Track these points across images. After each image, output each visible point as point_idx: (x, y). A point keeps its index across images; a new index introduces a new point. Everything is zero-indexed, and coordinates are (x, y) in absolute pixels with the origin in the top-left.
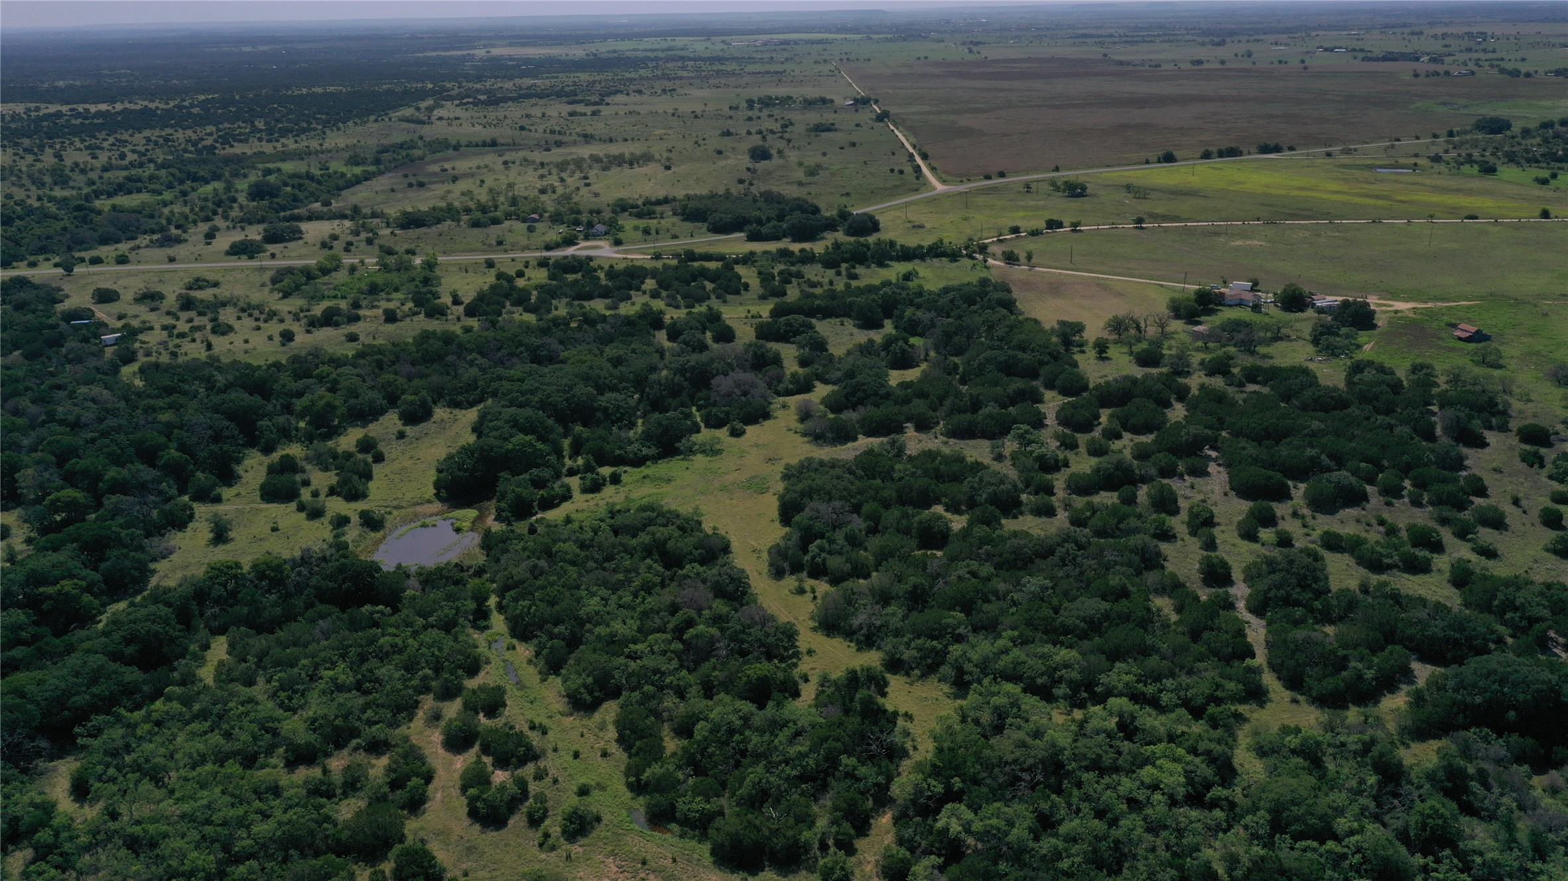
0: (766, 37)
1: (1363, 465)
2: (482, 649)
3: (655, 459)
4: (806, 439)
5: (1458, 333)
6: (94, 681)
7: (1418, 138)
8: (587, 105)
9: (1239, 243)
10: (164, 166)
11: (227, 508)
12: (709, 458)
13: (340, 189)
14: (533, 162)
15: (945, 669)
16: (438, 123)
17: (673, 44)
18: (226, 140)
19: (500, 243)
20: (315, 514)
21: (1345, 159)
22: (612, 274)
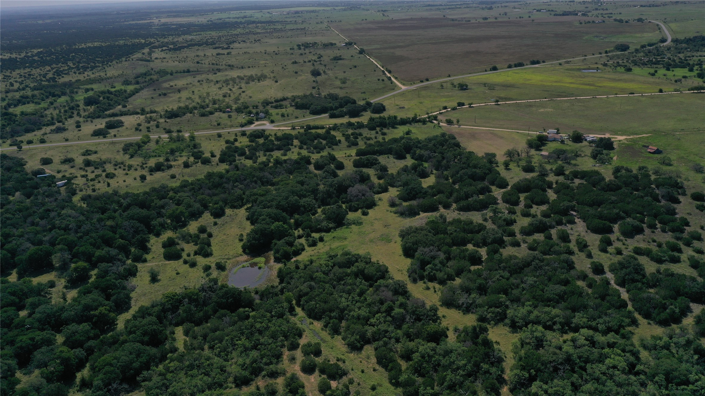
0: (287, 10)
1: (638, 215)
2: (299, 325)
3: (335, 228)
4: (397, 215)
5: (649, 150)
6: (138, 356)
7: (593, 55)
8: (223, 49)
9: (542, 110)
10: (34, 89)
11: (151, 264)
12: (358, 227)
13: (127, 98)
14: (212, 81)
15: (507, 321)
16: (156, 60)
17: (245, 14)
18: (59, 73)
19: (219, 124)
20: (193, 265)
21: (567, 66)
22: (278, 138)
